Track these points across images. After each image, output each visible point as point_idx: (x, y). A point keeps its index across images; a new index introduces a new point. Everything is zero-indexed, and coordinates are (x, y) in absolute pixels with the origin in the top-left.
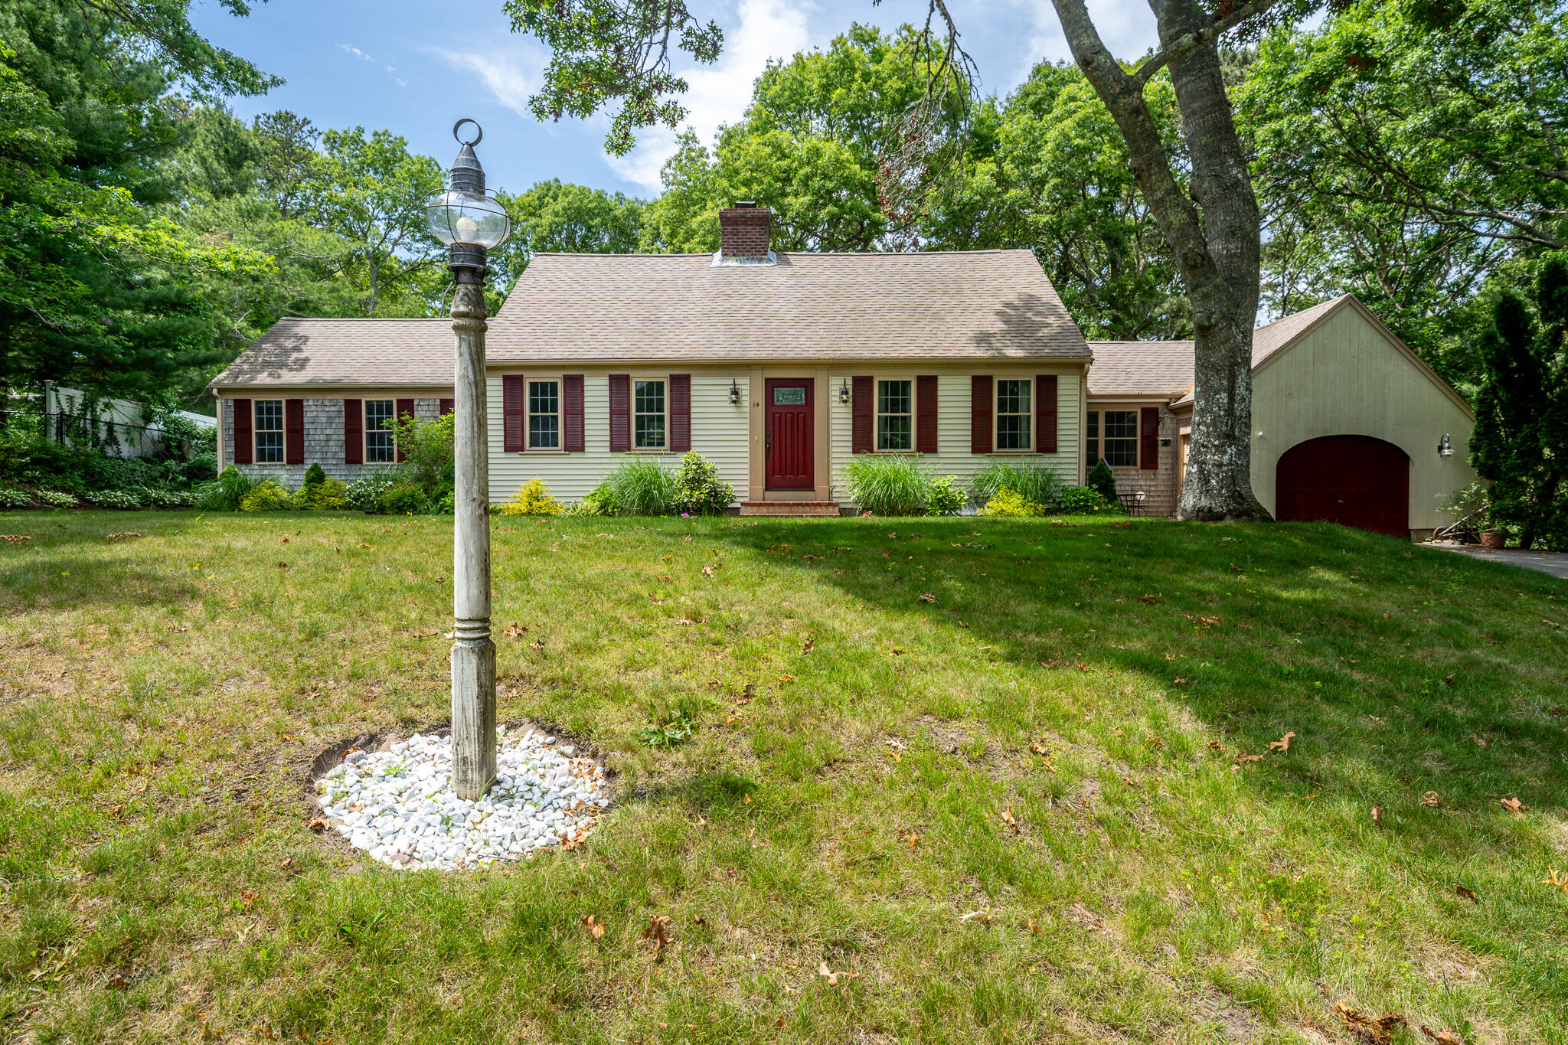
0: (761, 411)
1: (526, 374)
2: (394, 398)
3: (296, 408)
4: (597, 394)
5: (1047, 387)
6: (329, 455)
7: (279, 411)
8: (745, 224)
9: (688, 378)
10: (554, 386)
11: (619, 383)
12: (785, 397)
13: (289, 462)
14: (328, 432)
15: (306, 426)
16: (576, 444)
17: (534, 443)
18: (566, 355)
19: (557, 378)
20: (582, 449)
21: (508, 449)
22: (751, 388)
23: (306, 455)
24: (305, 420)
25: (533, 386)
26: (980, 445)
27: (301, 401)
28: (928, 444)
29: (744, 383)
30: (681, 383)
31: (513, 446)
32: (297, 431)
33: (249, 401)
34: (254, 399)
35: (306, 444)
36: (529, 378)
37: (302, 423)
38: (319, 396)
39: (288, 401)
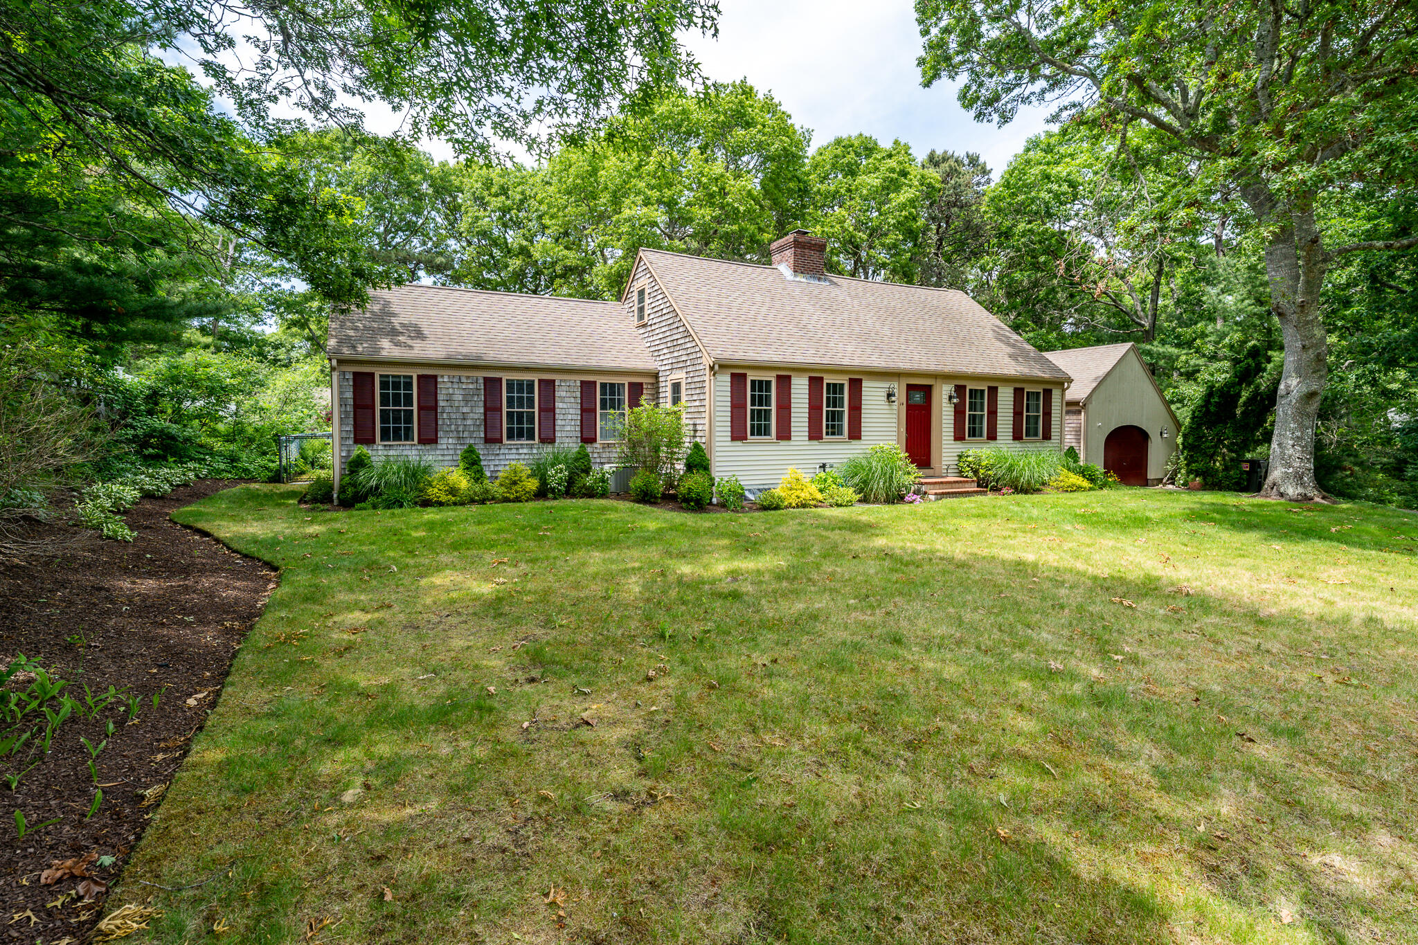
0: (904, 408)
1: (749, 373)
2: (535, 377)
3: (429, 383)
4: (800, 389)
5: (1048, 393)
6: (466, 434)
7: (408, 385)
8: (810, 248)
9: (860, 381)
10: (768, 383)
11: (815, 382)
12: (918, 398)
13: (421, 441)
14: (465, 410)
15: (441, 403)
16: (785, 434)
17: (753, 432)
18: (780, 358)
19: (771, 377)
20: (789, 438)
21: (734, 438)
22: (899, 389)
23: (440, 434)
24: (439, 397)
25: (753, 382)
26: (1017, 436)
27: (435, 377)
28: (992, 436)
29: (895, 387)
30: (856, 384)
31: (738, 435)
32: (430, 408)
33: (373, 375)
34: (378, 372)
35: (440, 422)
36: (752, 376)
37: (436, 401)
38: (456, 373)
39: (419, 377)
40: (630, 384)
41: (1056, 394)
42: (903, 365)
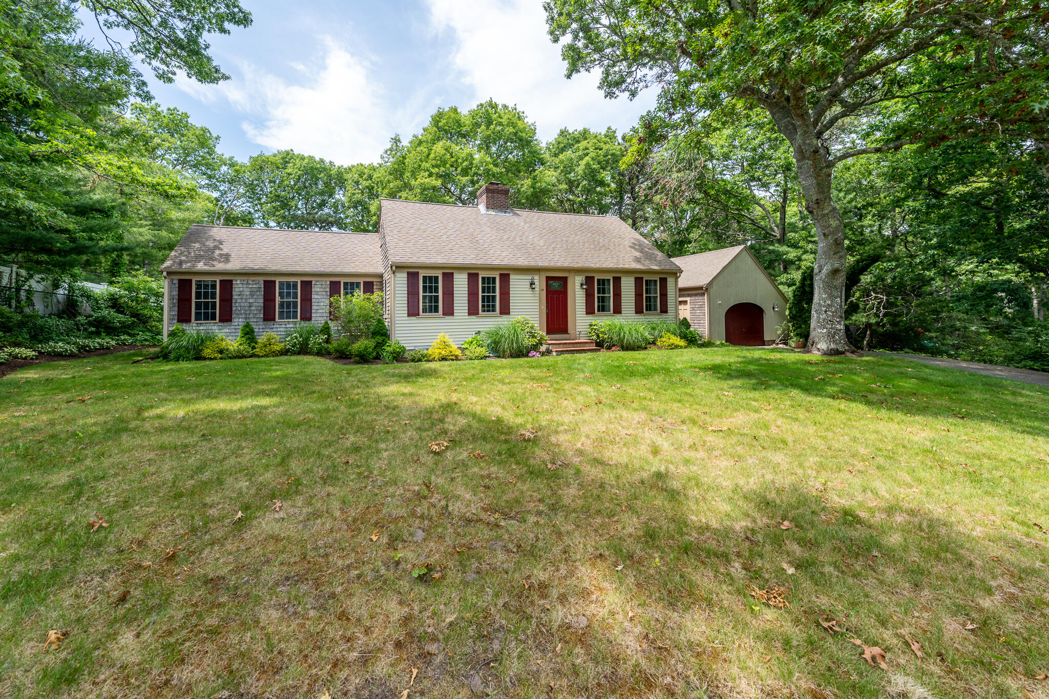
0: (544, 293)
1: (420, 271)
2: (298, 280)
3: (227, 286)
4: (461, 283)
5: (664, 281)
6: (251, 316)
7: (214, 287)
8: (498, 193)
9: (508, 275)
10: (437, 278)
11: (472, 277)
12: (556, 285)
13: (221, 321)
14: (251, 301)
15: (235, 297)
16: (449, 311)
17: (424, 311)
18: (445, 261)
19: (439, 274)
20: (452, 314)
21: (410, 315)
22: (540, 281)
23: (234, 316)
24: (234, 293)
25: (424, 277)
26: (639, 311)
27: (231, 281)
28: (618, 310)
29: (537, 278)
30: (505, 278)
31: (413, 312)
32: (227, 299)
33: (191, 280)
34: (194, 279)
35: (234, 309)
36: (422, 273)
37: (232, 296)
38: (245, 278)
39: (221, 281)
40: (365, 283)
41: (670, 282)
42: (541, 263)
